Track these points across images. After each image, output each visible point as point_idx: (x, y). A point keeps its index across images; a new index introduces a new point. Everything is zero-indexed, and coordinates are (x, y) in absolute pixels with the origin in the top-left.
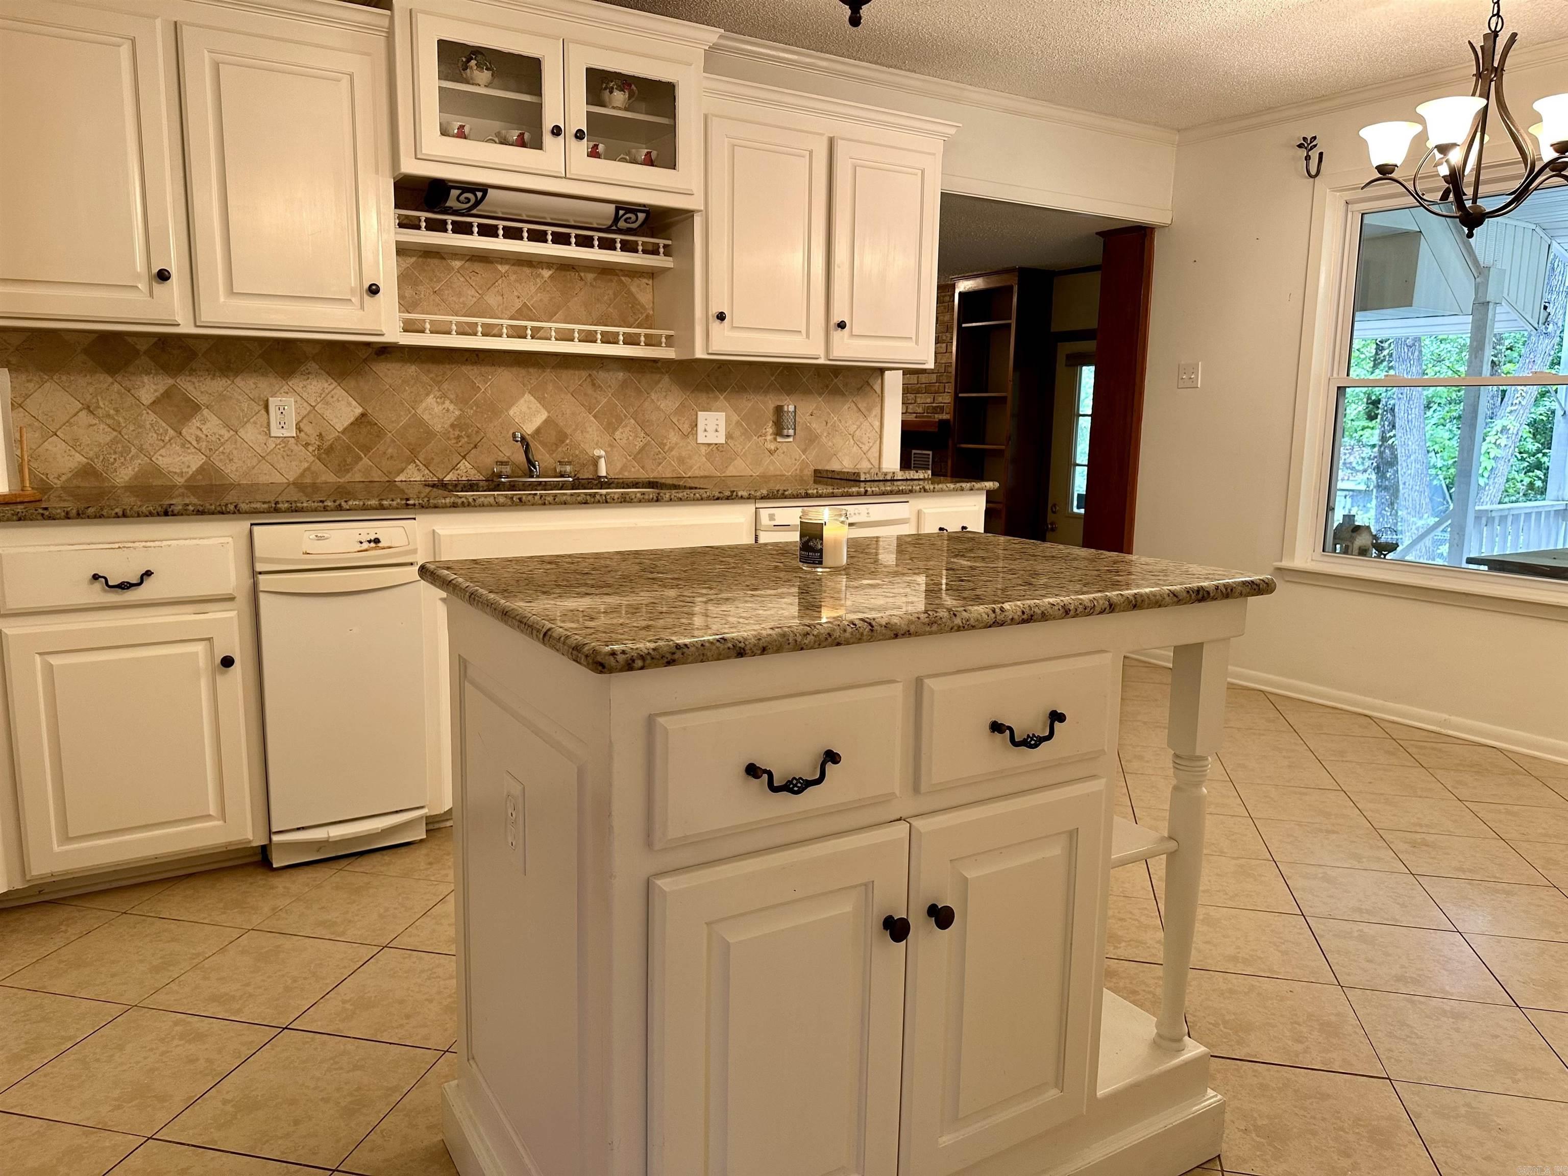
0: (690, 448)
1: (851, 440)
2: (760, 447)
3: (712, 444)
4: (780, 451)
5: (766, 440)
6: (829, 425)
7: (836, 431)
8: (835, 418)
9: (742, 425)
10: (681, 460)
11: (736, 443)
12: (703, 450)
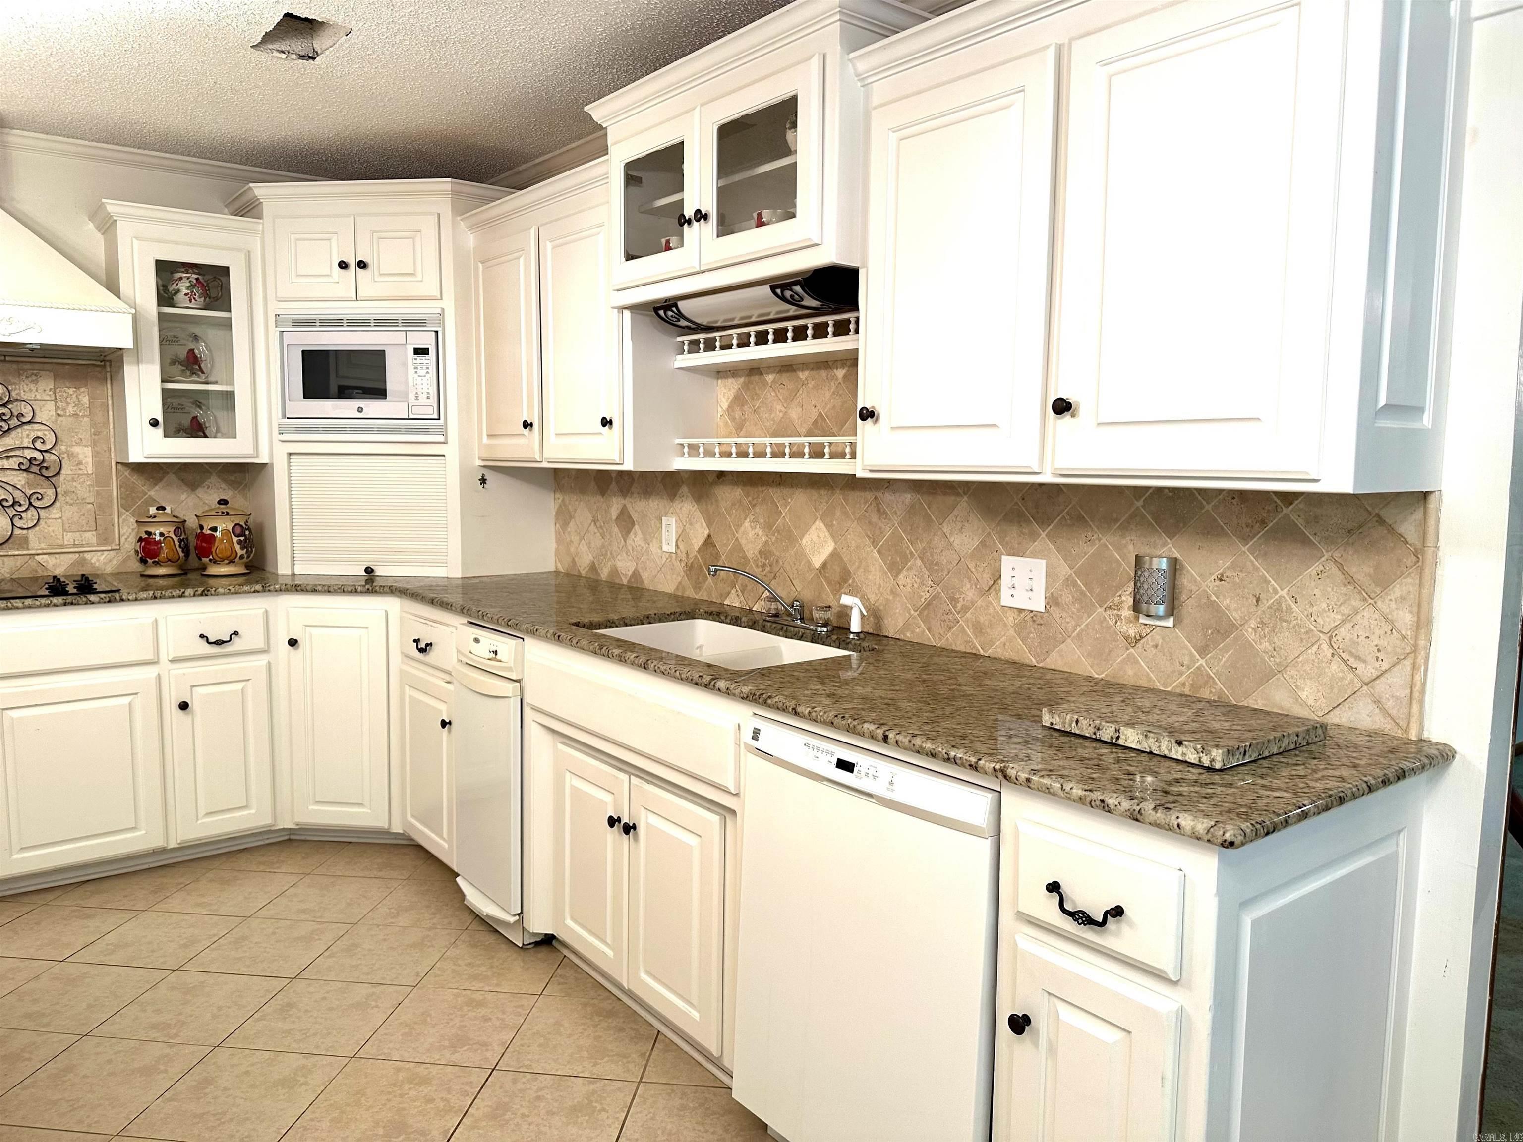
0: (991, 610)
1: (1325, 647)
2: (1109, 627)
3: (1024, 610)
4: (1148, 642)
5: (1119, 616)
6: (1265, 604)
7: (1282, 620)
8: (1284, 593)
9: (1075, 584)
10: (978, 629)
11: (1064, 614)
12: (1011, 619)
